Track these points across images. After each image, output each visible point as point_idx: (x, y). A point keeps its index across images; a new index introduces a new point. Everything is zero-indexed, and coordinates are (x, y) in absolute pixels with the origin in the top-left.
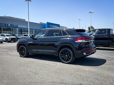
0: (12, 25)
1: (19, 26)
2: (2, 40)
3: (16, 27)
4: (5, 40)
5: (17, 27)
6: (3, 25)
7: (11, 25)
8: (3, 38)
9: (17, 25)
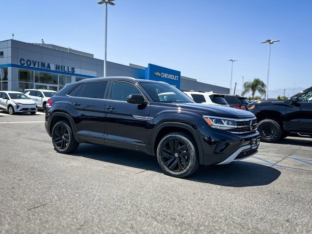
0: (59, 68)
1: (77, 71)
2: (34, 107)
3: (68, 73)
4: (41, 106)
5: (73, 73)
6: (36, 66)
7: (57, 67)
8: (37, 100)
9: (73, 69)
